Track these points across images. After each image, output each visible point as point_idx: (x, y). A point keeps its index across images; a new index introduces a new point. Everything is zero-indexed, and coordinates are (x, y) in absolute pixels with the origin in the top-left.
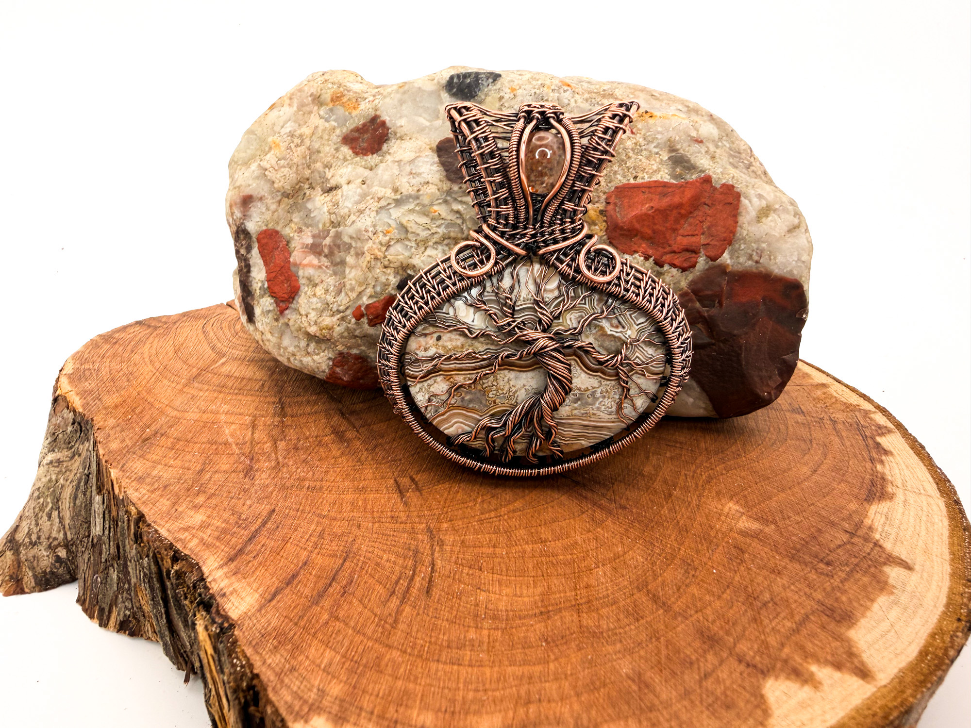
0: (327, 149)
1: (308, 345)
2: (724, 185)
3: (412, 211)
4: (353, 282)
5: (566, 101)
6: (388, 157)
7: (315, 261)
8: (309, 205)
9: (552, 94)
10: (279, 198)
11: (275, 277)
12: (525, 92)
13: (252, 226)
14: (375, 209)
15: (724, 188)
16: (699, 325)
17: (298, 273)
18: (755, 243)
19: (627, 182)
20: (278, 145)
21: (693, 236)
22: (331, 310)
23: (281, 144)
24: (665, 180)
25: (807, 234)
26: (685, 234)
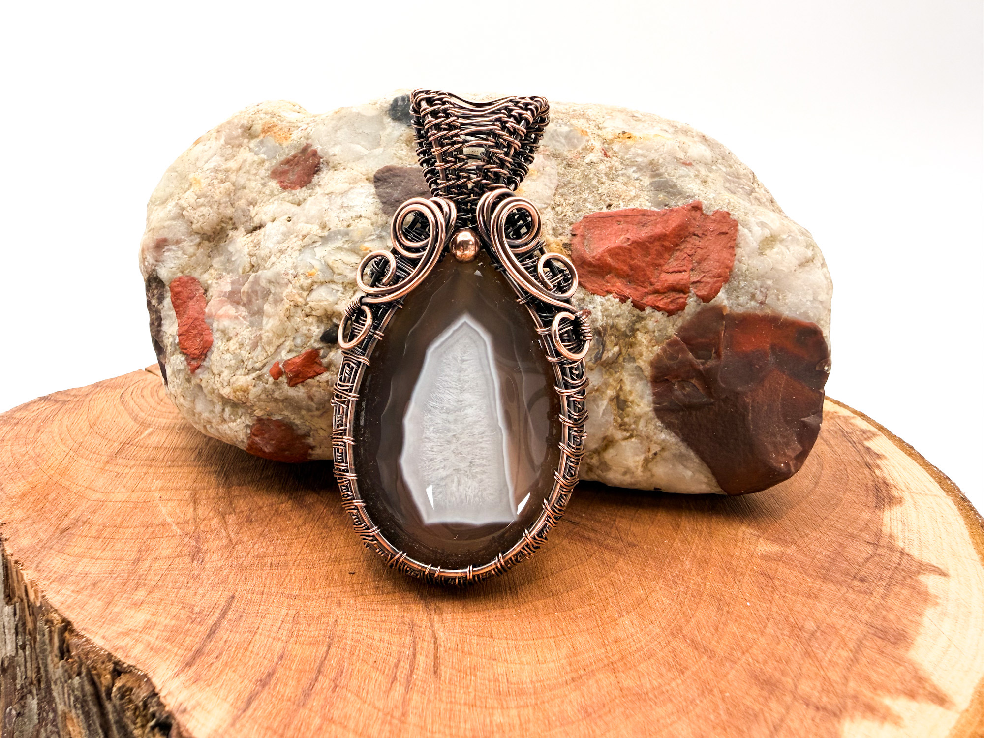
0: (253, 184)
1: (223, 410)
2: (717, 212)
3: (340, 249)
4: (271, 334)
6: (318, 189)
7: (232, 311)
8: (231, 248)
10: (198, 240)
11: (187, 331)
13: (164, 273)
14: (299, 248)
15: (717, 215)
16: (693, 381)
17: (212, 325)
18: (757, 280)
19: (599, 211)
20: (199, 182)
21: (681, 272)
22: (246, 368)
23: (202, 181)
24: (645, 208)
25: (825, 269)
26: (671, 270)
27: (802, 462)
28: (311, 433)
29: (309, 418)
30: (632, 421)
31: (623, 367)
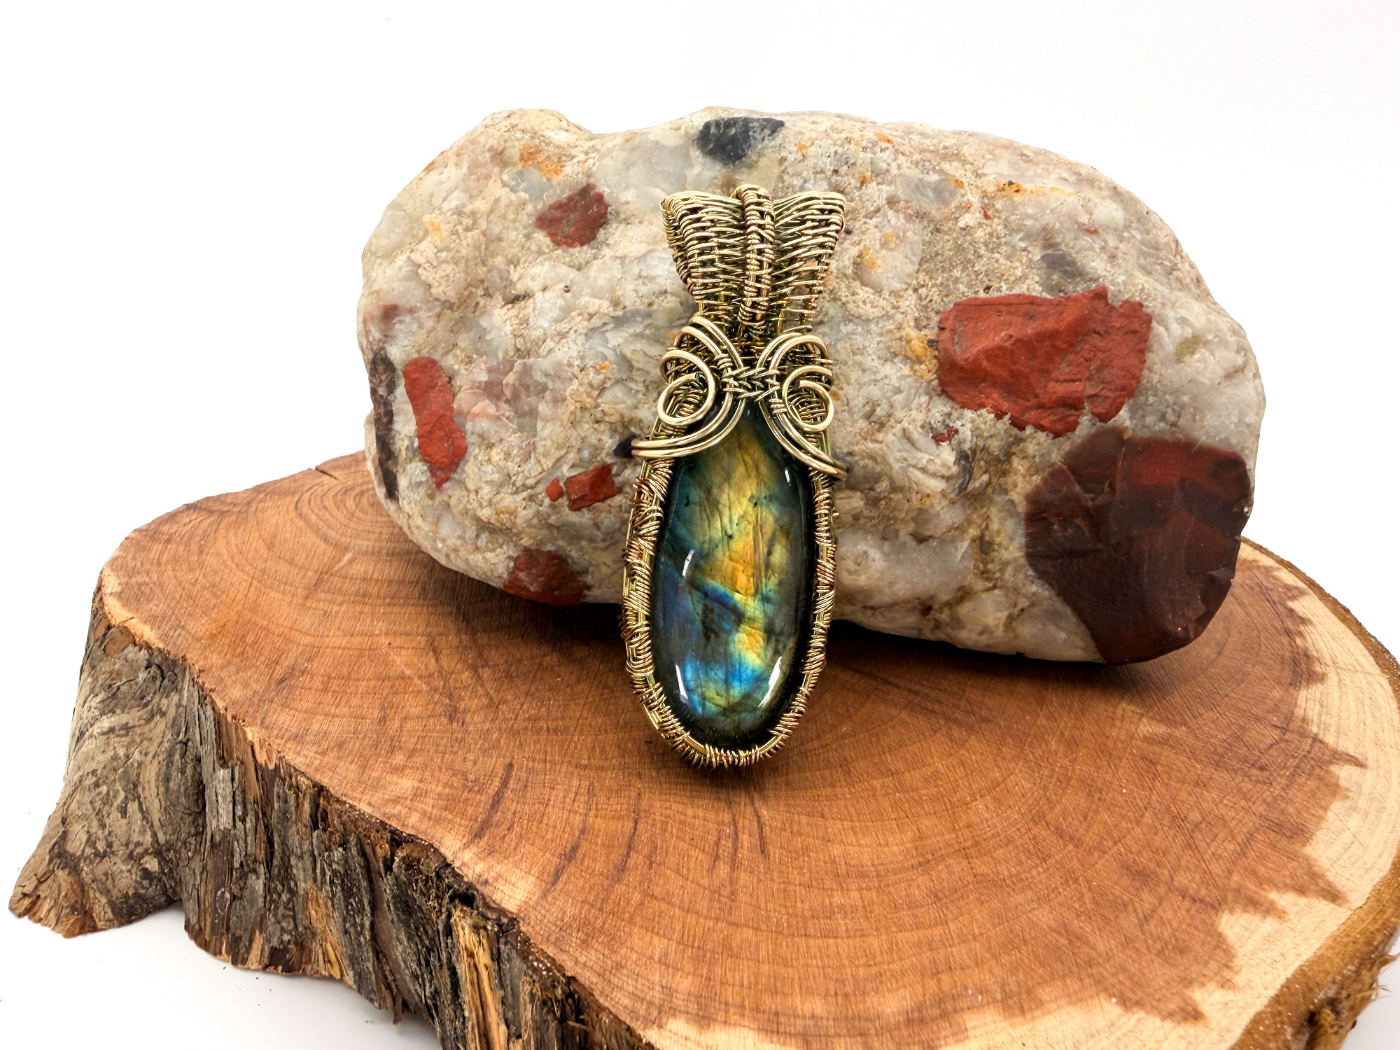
0: (513, 235)
1: (477, 536)
2: (1126, 302)
3: (639, 336)
4: (549, 443)
5: (884, 166)
6: (606, 251)
7: (492, 409)
8: (484, 322)
9: (862, 155)
10: (438, 309)
11: (430, 432)
12: (820, 151)
13: (397, 353)
14: (584, 331)
15: (1126, 307)
16: (1078, 521)
17: (464, 426)
18: (1171, 394)
19: (973, 296)
20: (438, 228)
21: (1074, 381)
22: (514, 484)
23: (443, 226)
24: (1034, 294)
25: (1257, 381)
26: (1062, 378)
27: (1204, 627)
28: (590, 570)
29: (591, 551)
30: (997, 568)
31: (991, 501)
